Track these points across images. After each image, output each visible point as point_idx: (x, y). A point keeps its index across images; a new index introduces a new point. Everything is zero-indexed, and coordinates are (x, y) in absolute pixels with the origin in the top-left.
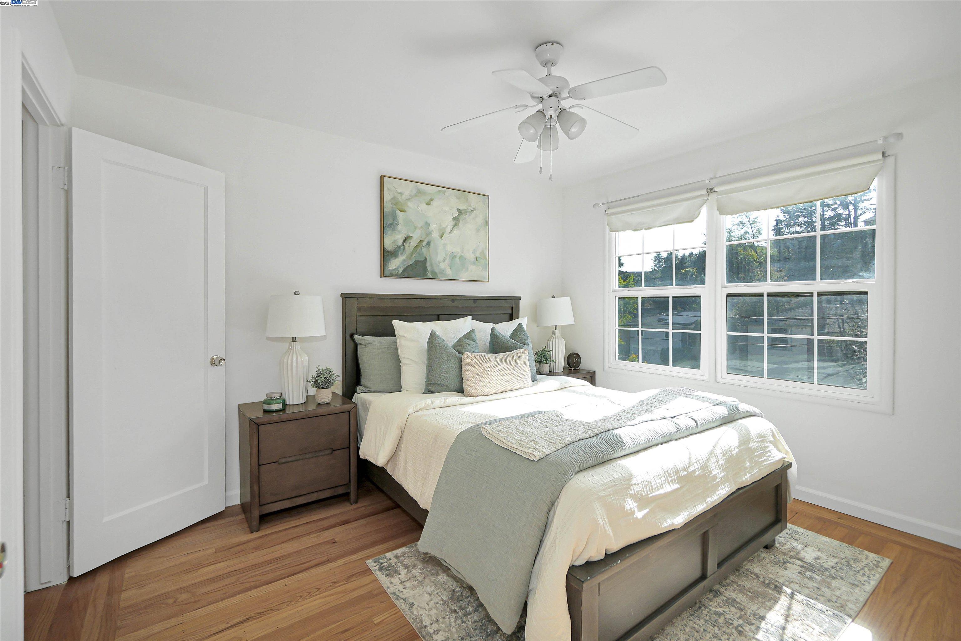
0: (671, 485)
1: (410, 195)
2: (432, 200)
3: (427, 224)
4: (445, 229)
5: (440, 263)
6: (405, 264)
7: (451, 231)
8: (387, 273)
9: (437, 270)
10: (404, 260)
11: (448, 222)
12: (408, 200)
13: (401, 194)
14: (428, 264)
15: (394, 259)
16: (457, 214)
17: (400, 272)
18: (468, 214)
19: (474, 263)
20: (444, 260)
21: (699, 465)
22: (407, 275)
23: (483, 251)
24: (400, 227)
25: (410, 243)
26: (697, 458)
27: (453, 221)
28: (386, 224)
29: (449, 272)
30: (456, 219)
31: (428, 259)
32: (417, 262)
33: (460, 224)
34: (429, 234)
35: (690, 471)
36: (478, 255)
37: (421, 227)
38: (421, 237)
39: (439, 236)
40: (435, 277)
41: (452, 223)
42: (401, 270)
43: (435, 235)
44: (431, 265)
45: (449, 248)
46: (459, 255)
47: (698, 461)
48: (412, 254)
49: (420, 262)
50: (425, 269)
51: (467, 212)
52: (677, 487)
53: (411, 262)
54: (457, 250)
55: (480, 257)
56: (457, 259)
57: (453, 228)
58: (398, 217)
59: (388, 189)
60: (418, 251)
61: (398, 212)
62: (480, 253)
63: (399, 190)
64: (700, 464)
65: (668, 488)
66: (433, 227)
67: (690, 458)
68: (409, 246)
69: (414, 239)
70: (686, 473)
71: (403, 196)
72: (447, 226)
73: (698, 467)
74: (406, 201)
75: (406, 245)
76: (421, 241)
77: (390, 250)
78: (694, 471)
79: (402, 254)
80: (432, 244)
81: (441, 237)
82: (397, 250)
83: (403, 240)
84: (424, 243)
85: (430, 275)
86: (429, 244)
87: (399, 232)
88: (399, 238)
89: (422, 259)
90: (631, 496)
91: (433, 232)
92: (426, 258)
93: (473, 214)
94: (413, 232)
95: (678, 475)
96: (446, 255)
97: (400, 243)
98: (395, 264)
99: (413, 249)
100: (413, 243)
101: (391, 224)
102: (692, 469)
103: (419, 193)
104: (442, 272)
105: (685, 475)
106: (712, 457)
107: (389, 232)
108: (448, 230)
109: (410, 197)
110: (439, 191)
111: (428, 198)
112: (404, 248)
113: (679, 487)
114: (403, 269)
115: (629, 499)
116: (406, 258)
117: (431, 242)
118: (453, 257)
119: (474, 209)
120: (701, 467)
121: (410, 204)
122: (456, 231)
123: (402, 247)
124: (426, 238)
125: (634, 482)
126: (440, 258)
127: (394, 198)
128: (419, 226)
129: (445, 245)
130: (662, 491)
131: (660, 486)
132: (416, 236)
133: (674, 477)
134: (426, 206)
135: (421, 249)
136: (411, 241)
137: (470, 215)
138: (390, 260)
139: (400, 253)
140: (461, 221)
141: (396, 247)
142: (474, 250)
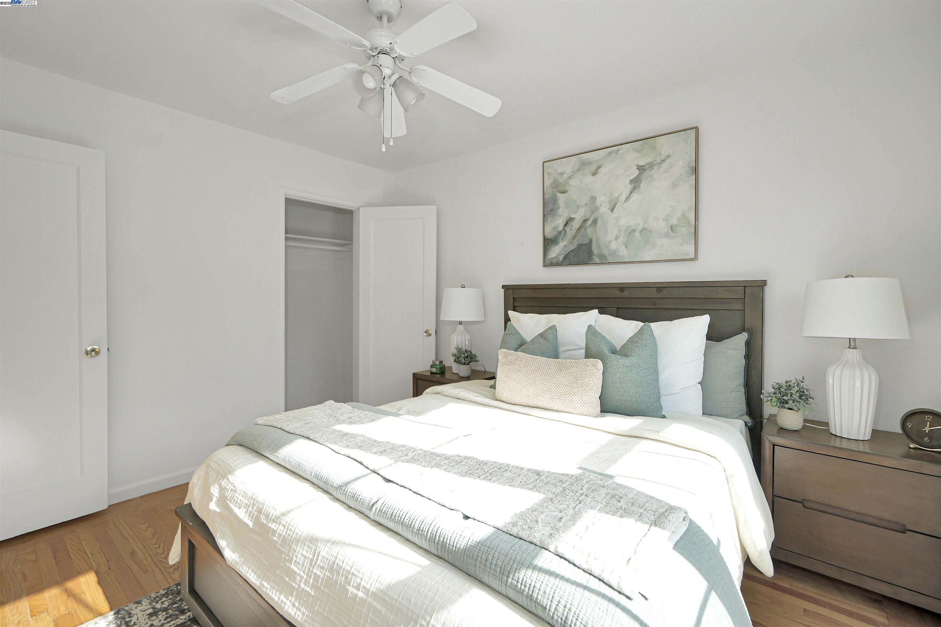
0: (247, 516)
1: (571, 172)
2: (599, 167)
3: (593, 199)
4: (617, 199)
5: (611, 242)
6: (566, 250)
7: (627, 199)
8: (547, 262)
9: (606, 253)
10: (565, 246)
11: (624, 187)
12: (570, 177)
13: (562, 174)
14: (594, 246)
15: (554, 247)
16: (637, 172)
17: (561, 259)
18: (656, 167)
19: (667, 235)
20: (617, 238)
21: (284, 533)
22: (568, 262)
23: (684, 216)
24: (560, 211)
25: (572, 226)
26: (289, 524)
27: (631, 184)
28: (547, 211)
29: (624, 253)
30: (636, 183)
31: (594, 241)
32: (580, 246)
33: (642, 185)
34: (595, 209)
35: (270, 525)
36: (674, 221)
37: (586, 204)
38: (586, 216)
39: (609, 209)
40: (604, 261)
41: (630, 187)
42: (561, 258)
43: (604, 209)
44: (599, 246)
45: (623, 222)
46: (640, 228)
47: (288, 528)
48: (574, 238)
49: (584, 245)
50: (590, 253)
51: (653, 165)
52: (249, 524)
53: (572, 247)
54: (638, 222)
55: (678, 225)
56: (637, 234)
57: (631, 193)
58: (558, 200)
59: (548, 174)
60: (581, 233)
61: (559, 195)
62: (678, 219)
63: (560, 171)
64: (286, 533)
65: (241, 514)
66: (601, 200)
67: (283, 514)
68: (571, 230)
69: (577, 220)
70: (265, 522)
71: (564, 176)
72: (621, 194)
73: (281, 532)
74: (568, 180)
75: (568, 229)
76: (585, 221)
77: (550, 238)
78: (274, 532)
79: (562, 239)
80: (599, 221)
81: (612, 210)
82: (558, 237)
83: (564, 223)
84: (589, 222)
85: (597, 260)
86: (595, 222)
87: (560, 216)
88: (560, 222)
89: (586, 241)
90: (220, 485)
91: (601, 206)
92: (591, 240)
93: (664, 166)
94: (576, 213)
95: (259, 515)
96: (620, 231)
97: (561, 228)
98: (556, 252)
99: (575, 232)
100: (576, 225)
101: (552, 210)
102: (273, 526)
103: (584, 164)
104: (614, 253)
105: (262, 523)
106: (309, 547)
107: (550, 219)
108: (623, 198)
109: (572, 174)
110: (610, 153)
111: (594, 167)
112: (565, 232)
113: (251, 526)
114: (564, 256)
115: (217, 486)
116: (567, 243)
117: (599, 219)
118: (631, 232)
119: (668, 157)
120: (284, 537)
121: (572, 182)
122: (635, 197)
123: (563, 233)
124: (590, 216)
125: (229, 477)
126: (611, 236)
127: (555, 181)
128: (583, 204)
129: (618, 219)
130: (236, 510)
131: (240, 503)
132: (579, 217)
133: (254, 512)
134: (592, 177)
135: (586, 229)
136: (573, 224)
137: (659, 168)
138: (550, 248)
139: (560, 239)
140: (643, 181)
141: (556, 233)
142: (667, 216)
